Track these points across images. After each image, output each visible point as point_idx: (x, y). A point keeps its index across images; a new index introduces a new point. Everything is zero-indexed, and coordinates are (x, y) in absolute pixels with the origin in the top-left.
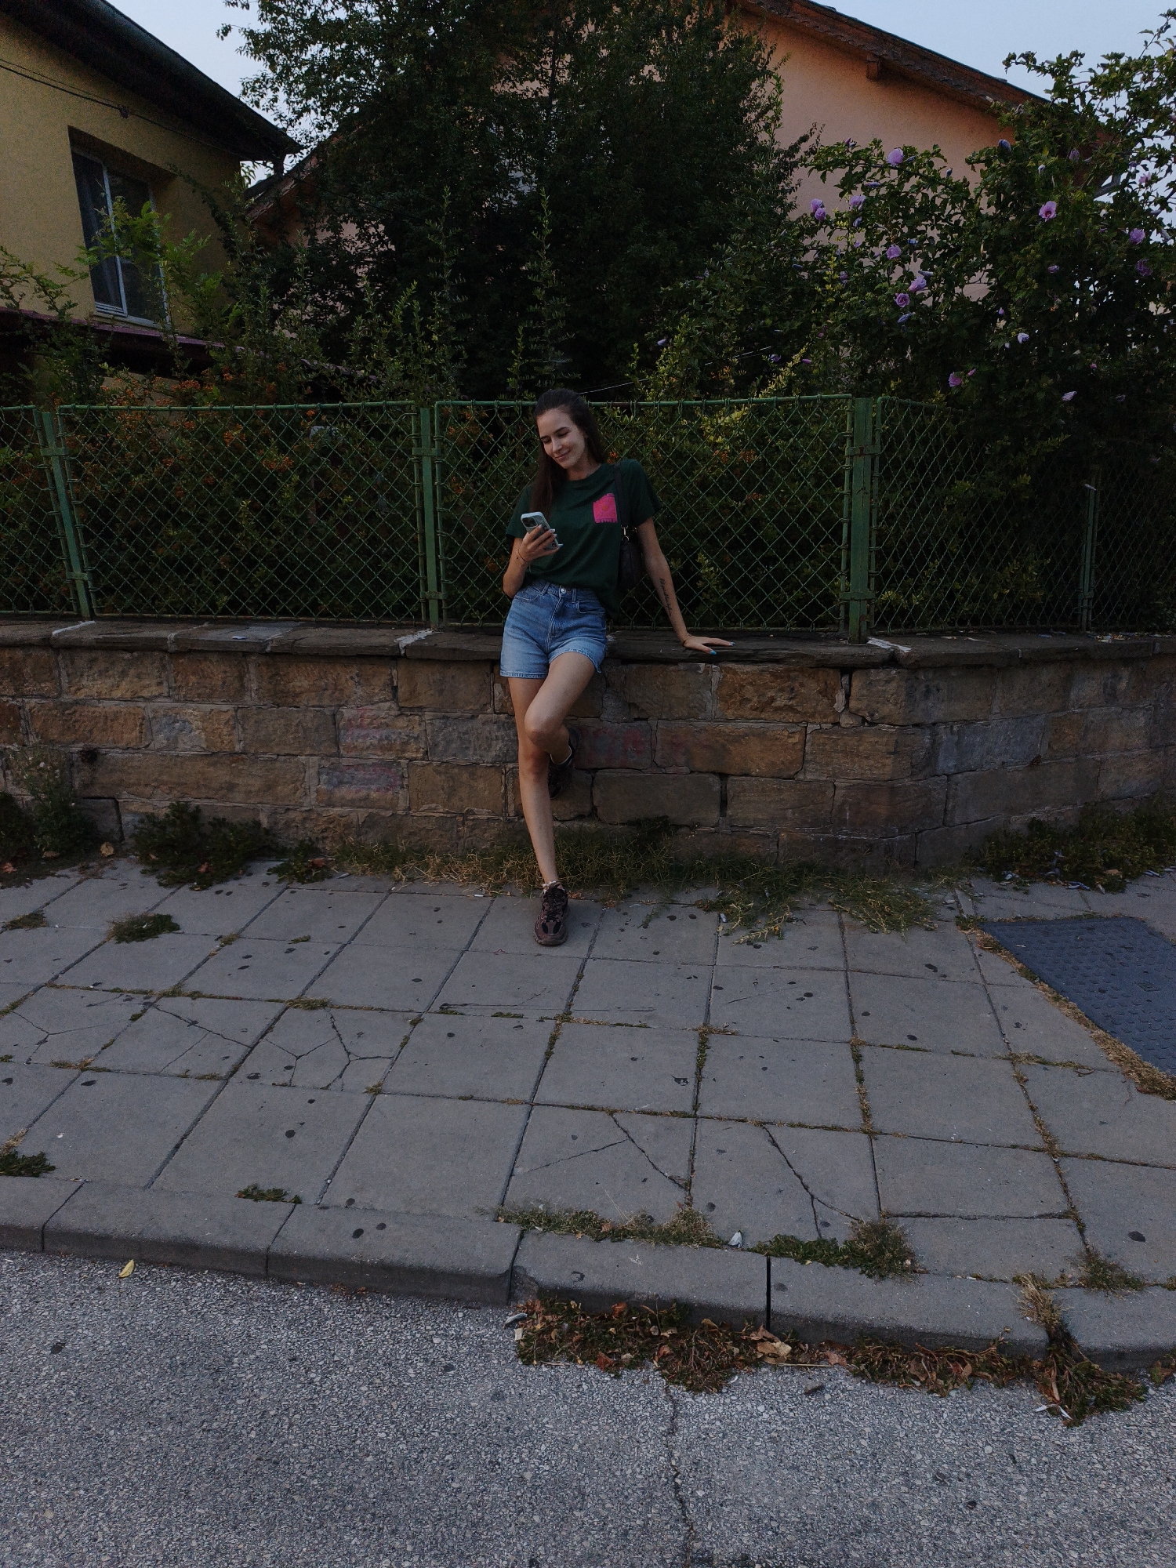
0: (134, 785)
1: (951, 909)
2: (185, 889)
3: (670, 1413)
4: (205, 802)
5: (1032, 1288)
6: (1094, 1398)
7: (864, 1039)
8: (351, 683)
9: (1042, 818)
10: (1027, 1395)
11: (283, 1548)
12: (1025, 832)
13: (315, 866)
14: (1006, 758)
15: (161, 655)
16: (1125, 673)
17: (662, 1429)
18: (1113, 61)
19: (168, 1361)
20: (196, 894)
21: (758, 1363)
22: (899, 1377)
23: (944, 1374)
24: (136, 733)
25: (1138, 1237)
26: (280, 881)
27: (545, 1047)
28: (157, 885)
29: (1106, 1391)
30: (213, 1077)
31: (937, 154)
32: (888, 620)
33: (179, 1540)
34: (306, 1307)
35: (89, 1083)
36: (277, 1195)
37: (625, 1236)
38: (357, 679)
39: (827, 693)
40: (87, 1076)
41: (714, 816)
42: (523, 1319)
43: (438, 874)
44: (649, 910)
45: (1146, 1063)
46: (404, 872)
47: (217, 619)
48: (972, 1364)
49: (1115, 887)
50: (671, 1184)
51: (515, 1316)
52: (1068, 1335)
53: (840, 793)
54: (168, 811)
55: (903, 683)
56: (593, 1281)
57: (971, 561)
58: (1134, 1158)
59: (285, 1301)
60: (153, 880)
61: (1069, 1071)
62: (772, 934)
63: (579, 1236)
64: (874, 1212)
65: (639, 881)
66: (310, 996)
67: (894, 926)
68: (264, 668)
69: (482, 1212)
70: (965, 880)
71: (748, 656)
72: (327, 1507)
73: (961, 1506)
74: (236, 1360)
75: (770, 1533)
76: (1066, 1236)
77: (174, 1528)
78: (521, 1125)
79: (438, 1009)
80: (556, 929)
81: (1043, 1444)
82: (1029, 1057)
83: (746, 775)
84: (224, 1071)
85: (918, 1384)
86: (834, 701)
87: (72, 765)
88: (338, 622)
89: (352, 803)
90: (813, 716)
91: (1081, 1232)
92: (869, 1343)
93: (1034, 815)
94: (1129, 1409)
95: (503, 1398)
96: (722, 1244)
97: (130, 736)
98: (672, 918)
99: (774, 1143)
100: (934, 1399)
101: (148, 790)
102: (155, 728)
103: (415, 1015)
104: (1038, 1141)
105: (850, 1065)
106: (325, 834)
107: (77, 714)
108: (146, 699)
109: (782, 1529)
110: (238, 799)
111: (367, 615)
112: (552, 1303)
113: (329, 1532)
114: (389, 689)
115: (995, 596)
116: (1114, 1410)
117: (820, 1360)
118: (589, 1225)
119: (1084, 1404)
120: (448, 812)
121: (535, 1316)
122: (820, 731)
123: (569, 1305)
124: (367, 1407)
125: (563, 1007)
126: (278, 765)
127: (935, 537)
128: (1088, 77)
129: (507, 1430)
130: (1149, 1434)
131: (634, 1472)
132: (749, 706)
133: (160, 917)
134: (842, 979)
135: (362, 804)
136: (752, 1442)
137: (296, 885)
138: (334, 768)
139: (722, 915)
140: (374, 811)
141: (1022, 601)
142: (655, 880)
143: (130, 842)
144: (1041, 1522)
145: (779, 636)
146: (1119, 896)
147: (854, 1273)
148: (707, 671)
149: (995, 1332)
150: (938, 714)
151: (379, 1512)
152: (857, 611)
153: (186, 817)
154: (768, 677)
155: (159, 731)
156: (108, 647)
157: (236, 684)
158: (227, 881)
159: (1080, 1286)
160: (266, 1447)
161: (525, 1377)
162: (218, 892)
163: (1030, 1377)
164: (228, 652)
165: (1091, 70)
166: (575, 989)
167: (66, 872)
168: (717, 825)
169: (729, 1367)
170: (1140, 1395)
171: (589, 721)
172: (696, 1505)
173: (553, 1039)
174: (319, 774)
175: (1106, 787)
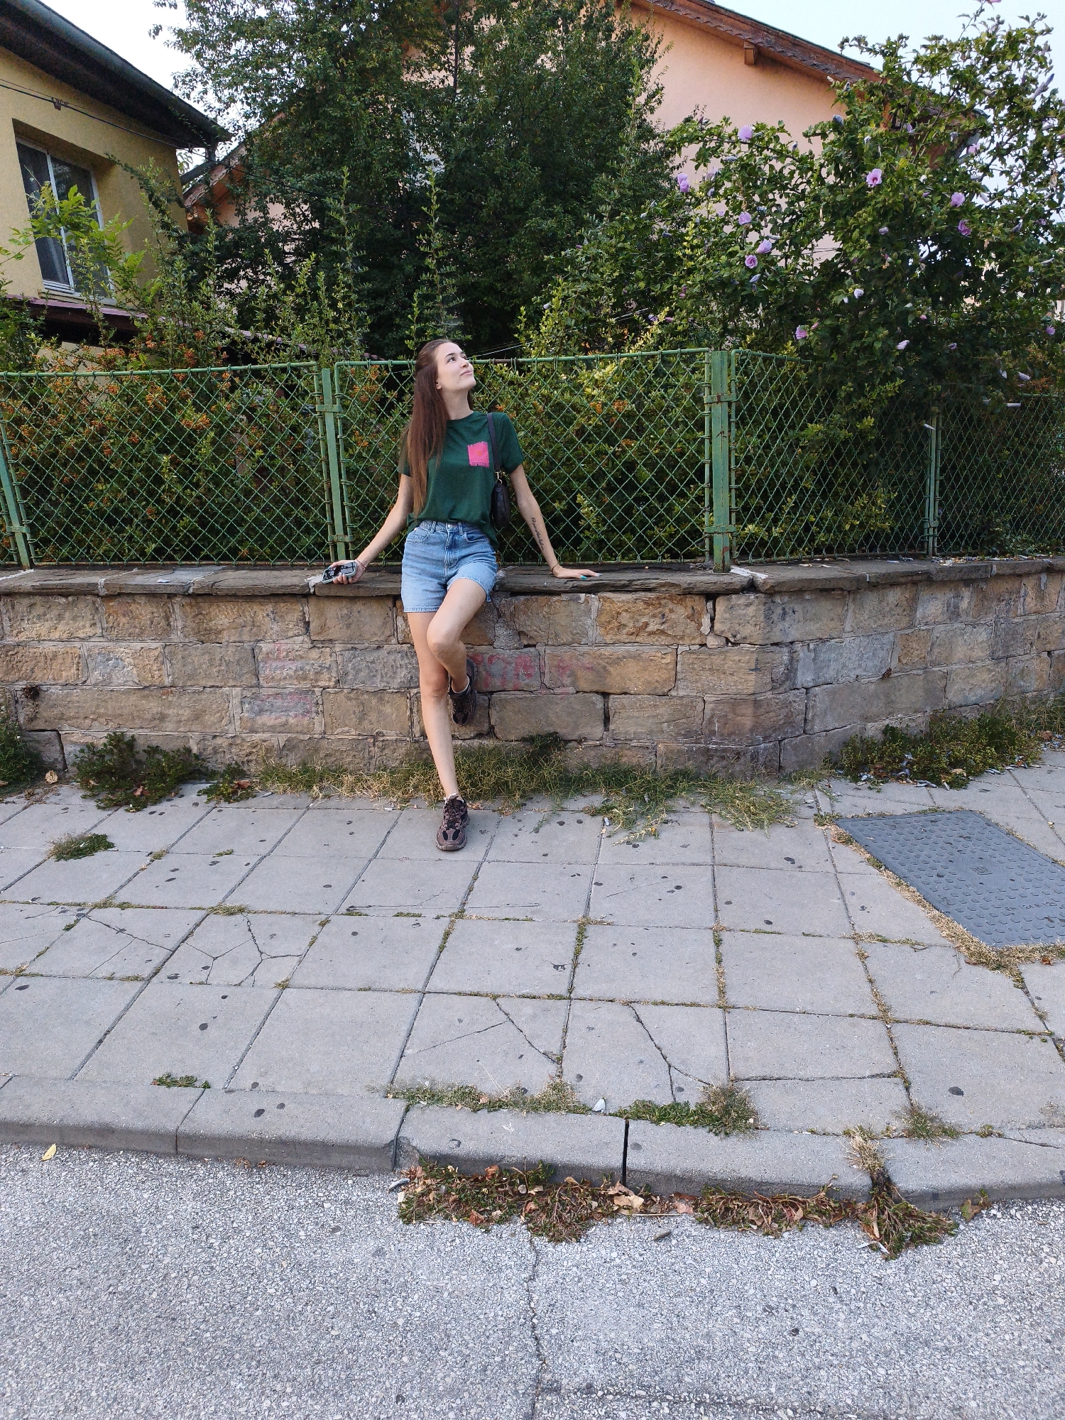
0: (74, 718)
1: (811, 807)
2: (121, 811)
3: (533, 1261)
4: (141, 732)
5: (859, 1139)
6: (909, 1234)
7: (725, 925)
8: (267, 619)
9: (895, 724)
10: (851, 1233)
11: (175, 1394)
12: (880, 737)
13: (240, 786)
14: (858, 672)
15: (94, 599)
16: (966, 593)
17: (523, 1276)
18: (934, 42)
19: (82, 1233)
20: (130, 815)
21: (614, 1214)
22: (739, 1223)
23: (778, 1218)
24: (74, 670)
25: (957, 1092)
26: (209, 801)
27: (439, 942)
28: (95, 809)
29: (922, 1228)
30: (136, 978)
31: (782, 129)
32: (748, 551)
33: (80, 1392)
34: (211, 1181)
35: (21, 988)
36: (189, 1082)
37: (500, 1107)
38: (272, 616)
39: (694, 617)
40: (22, 981)
41: (598, 730)
42: (405, 1184)
43: (352, 790)
44: (539, 817)
45: (976, 939)
46: (321, 789)
47: (145, 565)
48: (804, 1209)
49: (957, 784)
50: (544, 1058)
51: (398, 1182)
52: (889, 1179)
53: (709, 707)
54: (105, 741)
55: (762, 607)
56: (470, 1147)
57: (824, 496)
58: (959, 1022)
59: (192, 1176)
60: (92, 804)
61: (907, 948)
62: (649, 834)
63: (460, 1107)
64: (723, 1076)
65: (533, 791)
66: (228, 904)
67: (758, 824)
68: (188, 608)
69: (372, 1090)
70: (825, 782)
71: (624, 586)
72: (217, 1357)
73: (785, 1333)
74: (143, 1230)
75: (614, 1363)
76: (894, 1094)
77: (76, 1381)
78: (413, 1012)
79: (345, 912)
80: (455, 836)
81: (862, 1277)
82: (871, 936)
83: (625, 693)
84: (146, 973)
85: (755, 1227)
86: (700, 625)
87: (17, 702)
88: (255, 565)
89: (273, 729)
90: (682, 638)
91: (907, 1089)
92: (714, 1194)
93: (887, 722)
94: (941, 1242)
95: (384, 1254)
96: (585, 1110)
97: (69, 674)
98: (562, 824)
99: (639, 1020)
100: (769, 1241)
101: (88, 722)
102: (91, 665)
103: (323, 918)
104: (874, 1011)
105: (712, 949)
106: (250, 758)
107: (20, 655)
108: (83, 639)
109: (625, 1360)
110: (169, 728)
111: (281, 558)
112: (432, 1168)
113: (217, 1378)
114: (301, 624)
115: (847, 527)
116: (927, 1244)
117: (669, 1210)
118: (469, 1098)
119: (901, 1239)
120: (359, 735)
121: (416, 1181)
122: (690, 652)
123: (446, 1169)
124: (259, 1267)
125: (458, 905)
126: (204, 696)
127: (790, 474)
128: (912, 57)
129: (385, 1282)
130: (957, 1263)
131: (496, 1315)
132: (625, 631)
133: (97, 836)
134: (709, 874)
135: (282, 729)
136: (604, 1286)
137: (223, 804)
138: (255, 697)
139: (606, 819)
140: (294, 735)
141: (873, 531)
142: (547, 790)
143: (73, 770)
144: (855, 1344)
145: (654, 568)
146: (963, 791)
147: (702, 1132)
148: (587, 601)
149: (825, 1180)
150: (794, 634)
151: (264, 1358)
152: (720, 543)
153: (121, 744)
154: (641, 605)
155: (95, 669)
156: (45, 593)
157: (163, 623)
158: (161, 802)
159: (902, 1136)
160: (166, 1306)
161: (404, 1235)
162: (152, 813)
163: (854, 1217)
164: (152, 595)
165: (915, 51)
166: (471, 889)
167: (14, 798)
168: (601, 739)
169: (587, 1219)
170: (950, 1231)
171: (483, 648)
172: (549, 1342)
173: (447, 934)
174: (242, 703)
175: (954, 696)
